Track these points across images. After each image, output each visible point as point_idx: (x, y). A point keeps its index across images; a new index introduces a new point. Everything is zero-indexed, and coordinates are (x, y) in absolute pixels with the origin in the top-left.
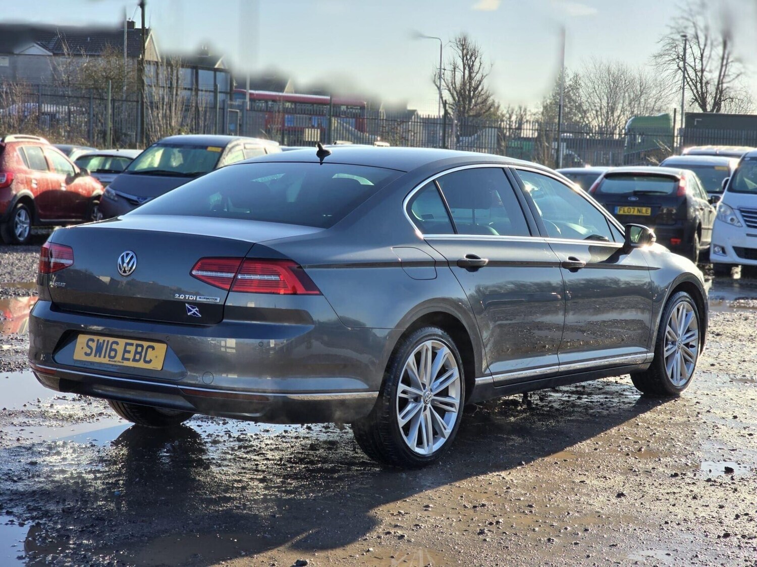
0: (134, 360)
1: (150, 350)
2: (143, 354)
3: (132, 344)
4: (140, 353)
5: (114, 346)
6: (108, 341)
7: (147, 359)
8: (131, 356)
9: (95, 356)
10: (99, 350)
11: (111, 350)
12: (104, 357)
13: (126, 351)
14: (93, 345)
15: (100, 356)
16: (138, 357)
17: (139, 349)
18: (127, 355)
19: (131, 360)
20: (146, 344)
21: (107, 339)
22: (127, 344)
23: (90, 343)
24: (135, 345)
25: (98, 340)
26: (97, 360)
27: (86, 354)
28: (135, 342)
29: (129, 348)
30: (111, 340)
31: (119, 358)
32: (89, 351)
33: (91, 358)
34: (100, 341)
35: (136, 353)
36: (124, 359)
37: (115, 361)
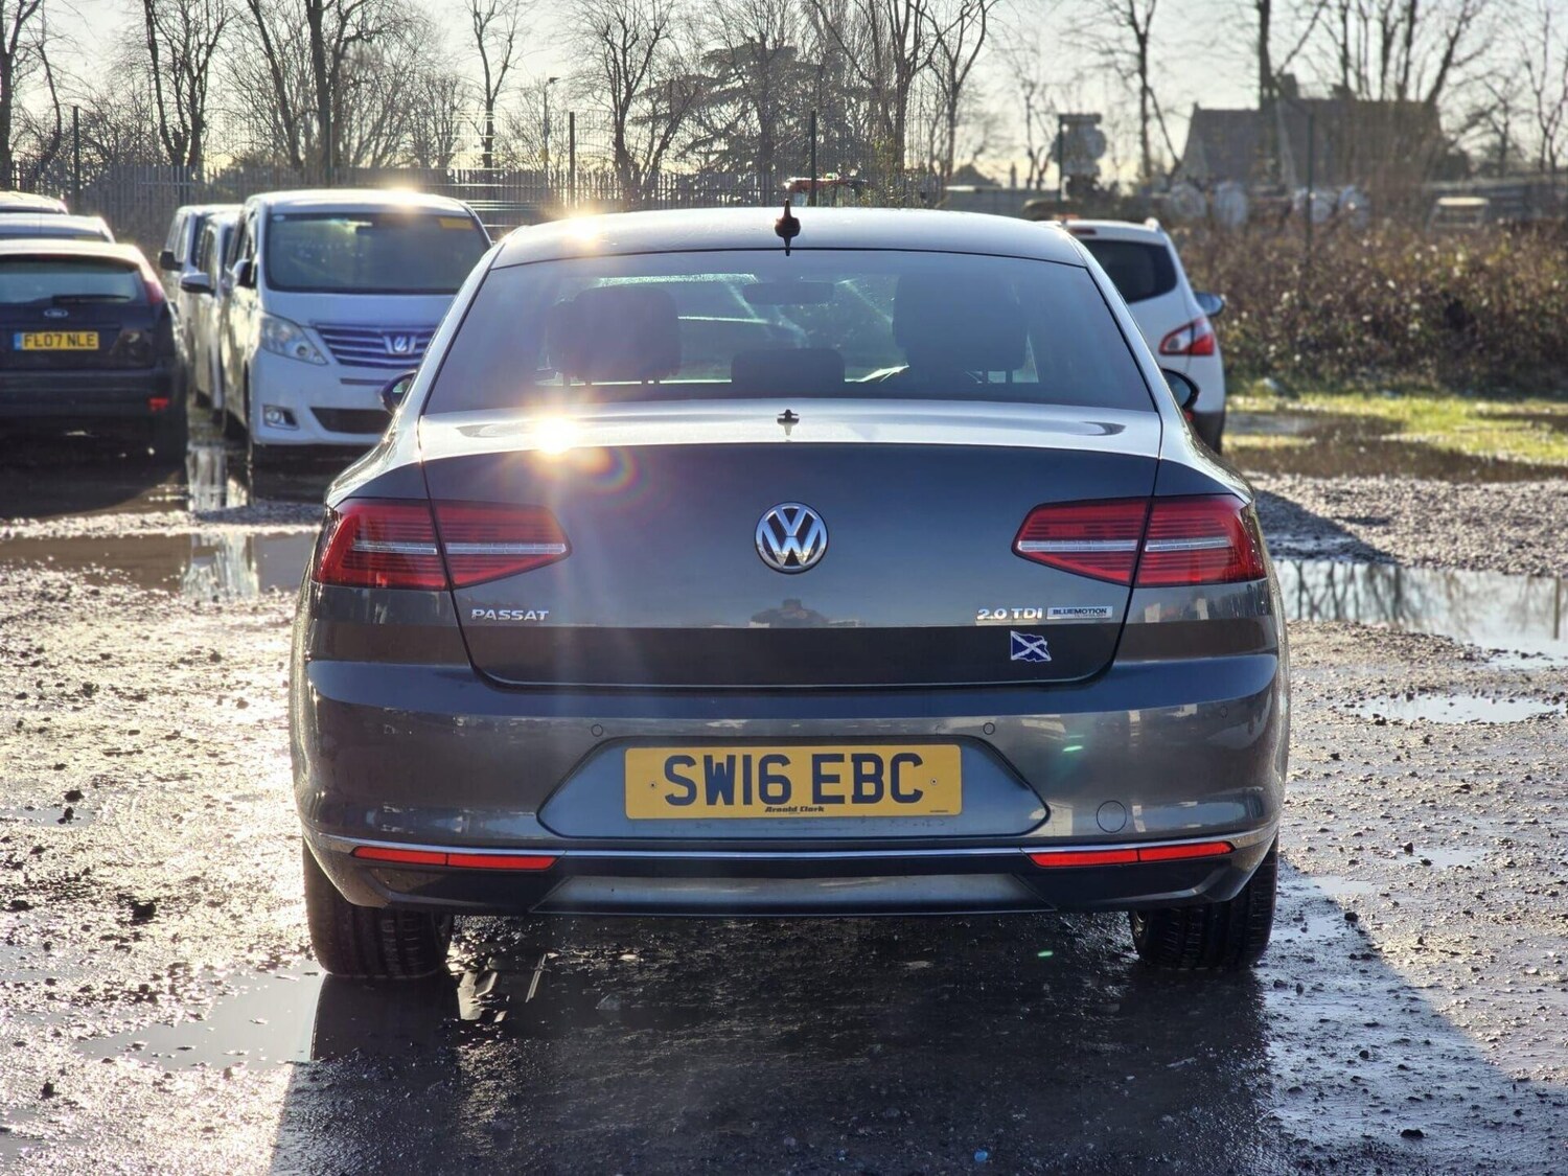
0: (858, 798)
1: (904, 766)
2: (886, 778)
3: (839, 758)
4: (876, 778)
5: (774, 769)
6: (747, 760)
7: (905, 790)
8: (846, 788)
9: (711, 800)
10: (719, 783)
11: (766, 779)
12: (747, 800)
13: (819, 779)
14: (697, 774)
15: (729, 800)
16: (869, 789)
17: (868, 768)
18: (827, 789)
19: (848, 799)
20: (887, 753)
21: (739, 752)
22: (818, 760)
23: (680, 769)
24: (848, 758)
25: (708, 760)
26: (720, 810)
27: (672, 799)
28: (848, 751)
29: (827, 768)
30: (758, 753)
31: (802, 795)
32: (682, 791)
33: (699, 809)
34: (716, 760)
35: (860, 778)
36: (818, 798)
37: (790, 809)
